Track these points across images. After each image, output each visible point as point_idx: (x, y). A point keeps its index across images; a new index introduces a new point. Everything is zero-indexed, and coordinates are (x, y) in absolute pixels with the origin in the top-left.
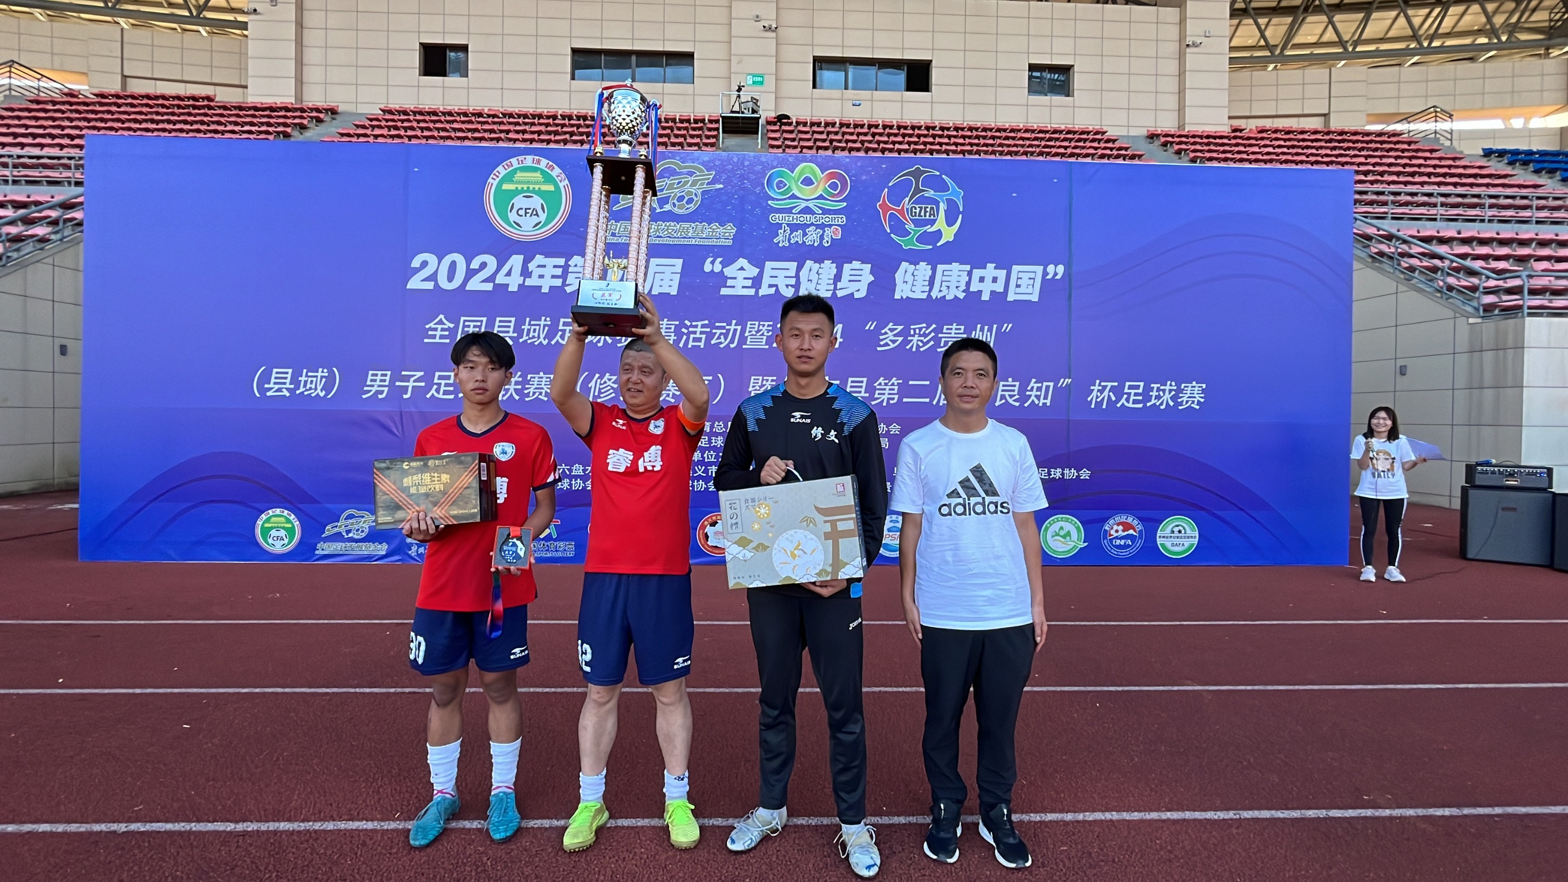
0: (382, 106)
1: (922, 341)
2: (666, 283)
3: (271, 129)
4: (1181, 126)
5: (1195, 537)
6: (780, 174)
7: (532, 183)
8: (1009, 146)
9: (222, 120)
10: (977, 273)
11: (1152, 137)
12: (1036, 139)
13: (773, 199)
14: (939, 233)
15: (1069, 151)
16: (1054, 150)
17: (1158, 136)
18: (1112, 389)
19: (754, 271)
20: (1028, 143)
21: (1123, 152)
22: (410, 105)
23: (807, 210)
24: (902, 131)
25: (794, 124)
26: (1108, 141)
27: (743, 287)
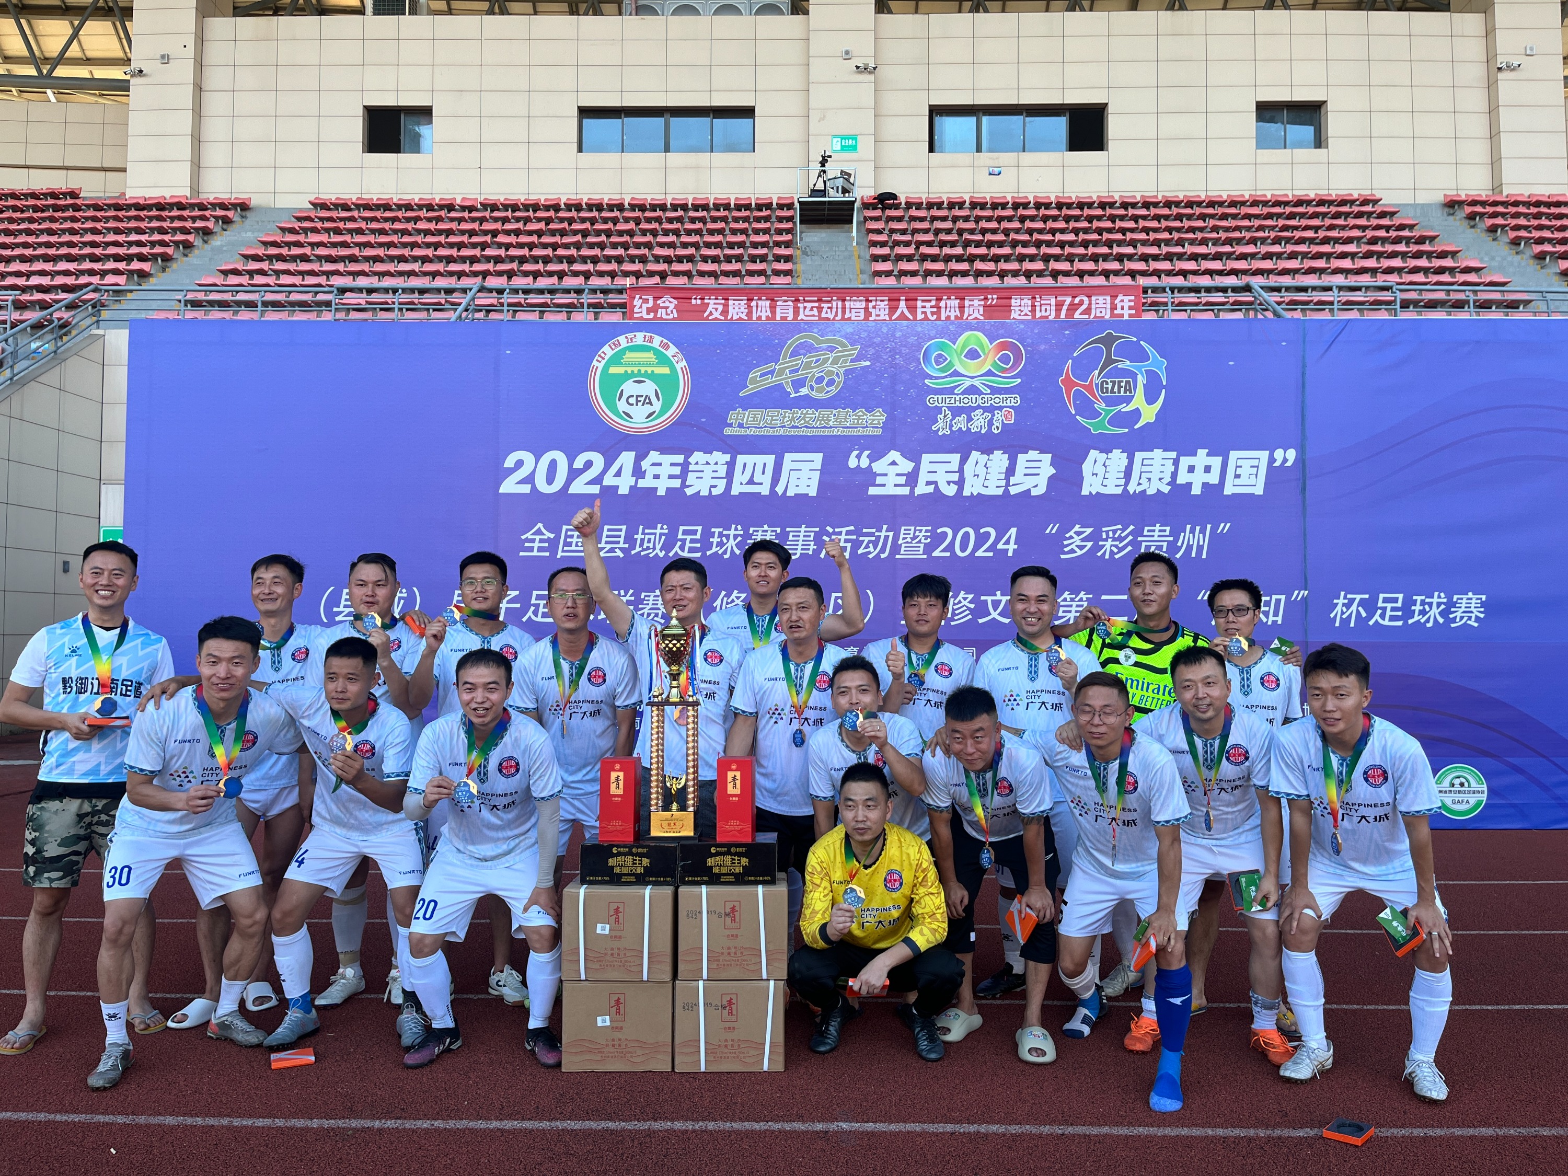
0: (312, 198)
1: (1116, 546)
2: (804, 482)
4: (1497, 187)
5: (1483, 792)
6: (941, 347)
7: (644, 365)
10: (1185, 462)
11: (1452, 205)
13: (931, 377)
14: (1137, 413)
15: (1322, 234)
17: (1461, 203)
18: (1362, 603)
19: (906, 466)
21: (1406, 233)
23: (972, 390)
24: (1065, 211)
25: (903, 205)
26: (1382, 215)
27: (896, 485)
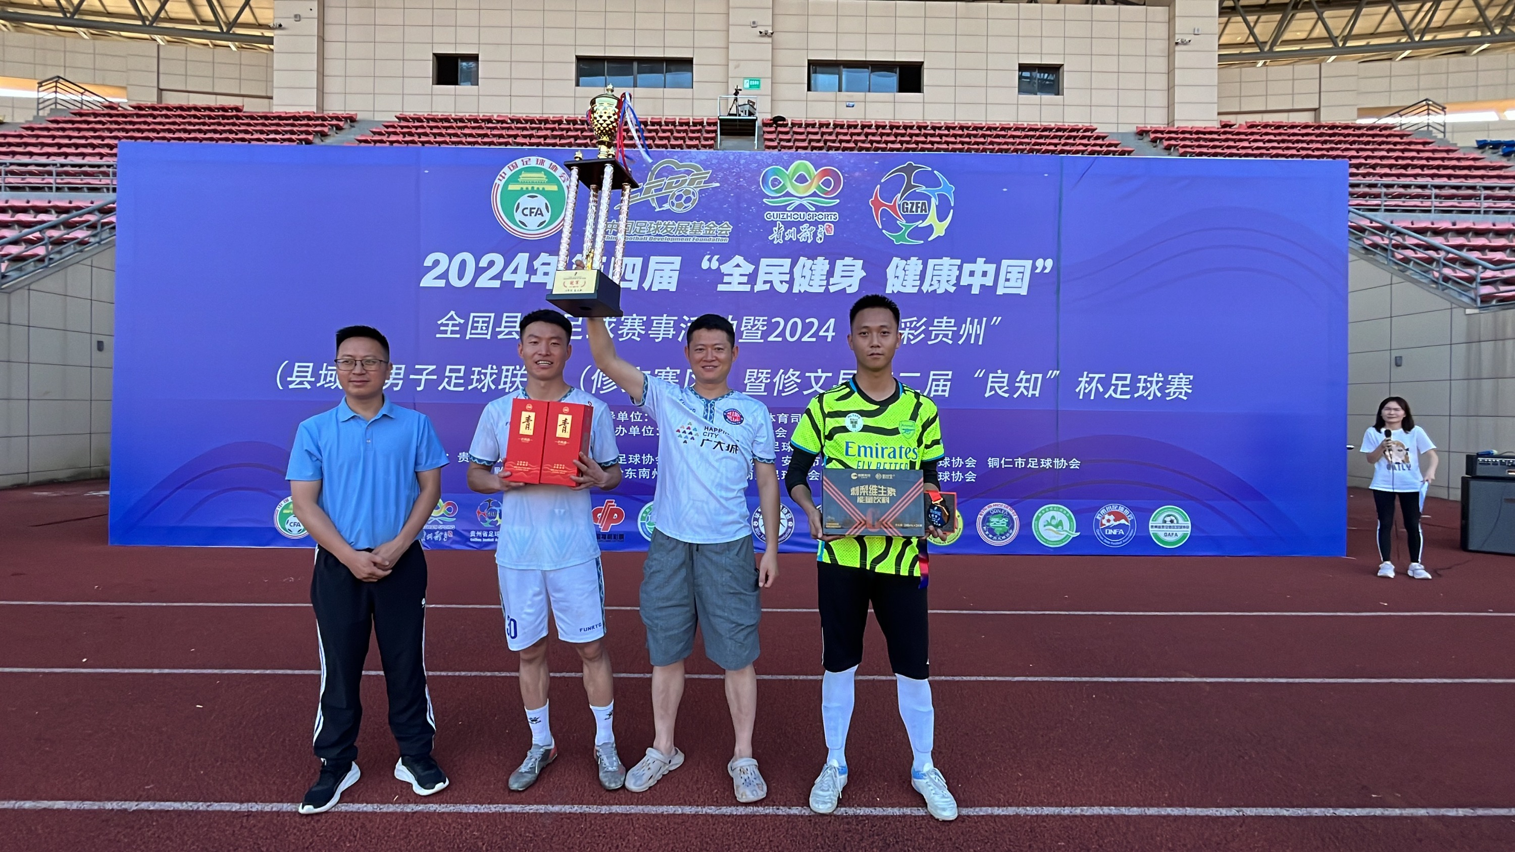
0: (398, 114)
1: (912, 334)
2: (665, 280)
3: (294, 137)
4: (1171, 122)
5: (1188, 527)
6: (775, 172)
7: (537, 183)
8: (999, 144)
9: (250, 129)
10: (967, 267)
11: (1142, 133)
12: (1026, 137)
13: (768, 197)
14: (930, 228)
15: (1059, 148)
16: (1044, 148)
17: (1147, 132)
18: (1100, 380)
19: (749, 268)
20: (1018, 140)
21: (1113, 149)
22: (423, 112)
23: (801, 208)
24: (895, 131)
25: (790, 125)
26: (1097, 138)
27: (739, 283)
